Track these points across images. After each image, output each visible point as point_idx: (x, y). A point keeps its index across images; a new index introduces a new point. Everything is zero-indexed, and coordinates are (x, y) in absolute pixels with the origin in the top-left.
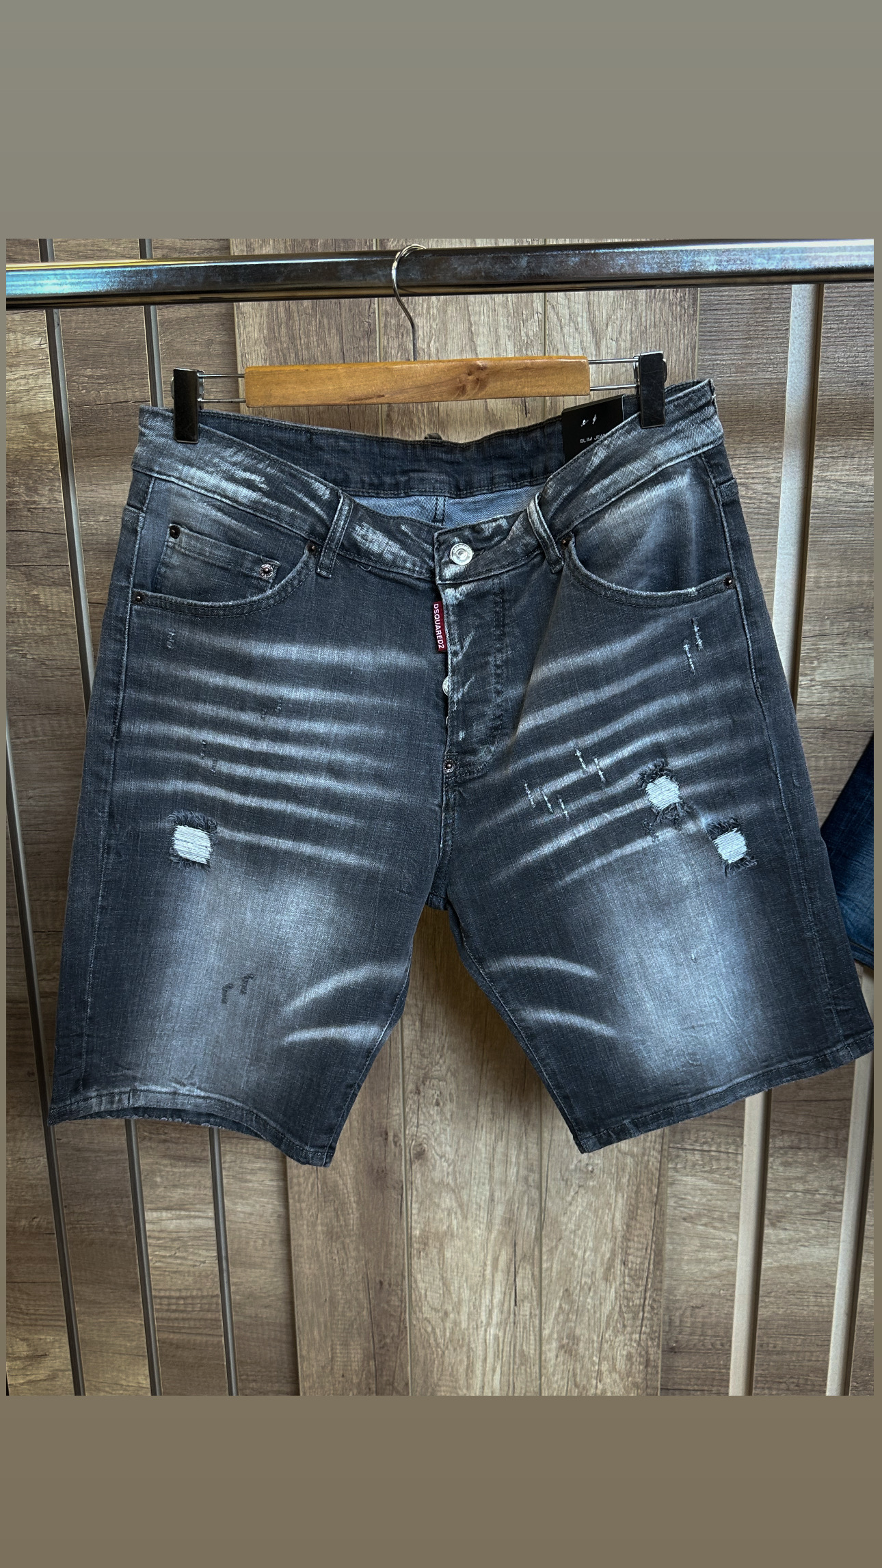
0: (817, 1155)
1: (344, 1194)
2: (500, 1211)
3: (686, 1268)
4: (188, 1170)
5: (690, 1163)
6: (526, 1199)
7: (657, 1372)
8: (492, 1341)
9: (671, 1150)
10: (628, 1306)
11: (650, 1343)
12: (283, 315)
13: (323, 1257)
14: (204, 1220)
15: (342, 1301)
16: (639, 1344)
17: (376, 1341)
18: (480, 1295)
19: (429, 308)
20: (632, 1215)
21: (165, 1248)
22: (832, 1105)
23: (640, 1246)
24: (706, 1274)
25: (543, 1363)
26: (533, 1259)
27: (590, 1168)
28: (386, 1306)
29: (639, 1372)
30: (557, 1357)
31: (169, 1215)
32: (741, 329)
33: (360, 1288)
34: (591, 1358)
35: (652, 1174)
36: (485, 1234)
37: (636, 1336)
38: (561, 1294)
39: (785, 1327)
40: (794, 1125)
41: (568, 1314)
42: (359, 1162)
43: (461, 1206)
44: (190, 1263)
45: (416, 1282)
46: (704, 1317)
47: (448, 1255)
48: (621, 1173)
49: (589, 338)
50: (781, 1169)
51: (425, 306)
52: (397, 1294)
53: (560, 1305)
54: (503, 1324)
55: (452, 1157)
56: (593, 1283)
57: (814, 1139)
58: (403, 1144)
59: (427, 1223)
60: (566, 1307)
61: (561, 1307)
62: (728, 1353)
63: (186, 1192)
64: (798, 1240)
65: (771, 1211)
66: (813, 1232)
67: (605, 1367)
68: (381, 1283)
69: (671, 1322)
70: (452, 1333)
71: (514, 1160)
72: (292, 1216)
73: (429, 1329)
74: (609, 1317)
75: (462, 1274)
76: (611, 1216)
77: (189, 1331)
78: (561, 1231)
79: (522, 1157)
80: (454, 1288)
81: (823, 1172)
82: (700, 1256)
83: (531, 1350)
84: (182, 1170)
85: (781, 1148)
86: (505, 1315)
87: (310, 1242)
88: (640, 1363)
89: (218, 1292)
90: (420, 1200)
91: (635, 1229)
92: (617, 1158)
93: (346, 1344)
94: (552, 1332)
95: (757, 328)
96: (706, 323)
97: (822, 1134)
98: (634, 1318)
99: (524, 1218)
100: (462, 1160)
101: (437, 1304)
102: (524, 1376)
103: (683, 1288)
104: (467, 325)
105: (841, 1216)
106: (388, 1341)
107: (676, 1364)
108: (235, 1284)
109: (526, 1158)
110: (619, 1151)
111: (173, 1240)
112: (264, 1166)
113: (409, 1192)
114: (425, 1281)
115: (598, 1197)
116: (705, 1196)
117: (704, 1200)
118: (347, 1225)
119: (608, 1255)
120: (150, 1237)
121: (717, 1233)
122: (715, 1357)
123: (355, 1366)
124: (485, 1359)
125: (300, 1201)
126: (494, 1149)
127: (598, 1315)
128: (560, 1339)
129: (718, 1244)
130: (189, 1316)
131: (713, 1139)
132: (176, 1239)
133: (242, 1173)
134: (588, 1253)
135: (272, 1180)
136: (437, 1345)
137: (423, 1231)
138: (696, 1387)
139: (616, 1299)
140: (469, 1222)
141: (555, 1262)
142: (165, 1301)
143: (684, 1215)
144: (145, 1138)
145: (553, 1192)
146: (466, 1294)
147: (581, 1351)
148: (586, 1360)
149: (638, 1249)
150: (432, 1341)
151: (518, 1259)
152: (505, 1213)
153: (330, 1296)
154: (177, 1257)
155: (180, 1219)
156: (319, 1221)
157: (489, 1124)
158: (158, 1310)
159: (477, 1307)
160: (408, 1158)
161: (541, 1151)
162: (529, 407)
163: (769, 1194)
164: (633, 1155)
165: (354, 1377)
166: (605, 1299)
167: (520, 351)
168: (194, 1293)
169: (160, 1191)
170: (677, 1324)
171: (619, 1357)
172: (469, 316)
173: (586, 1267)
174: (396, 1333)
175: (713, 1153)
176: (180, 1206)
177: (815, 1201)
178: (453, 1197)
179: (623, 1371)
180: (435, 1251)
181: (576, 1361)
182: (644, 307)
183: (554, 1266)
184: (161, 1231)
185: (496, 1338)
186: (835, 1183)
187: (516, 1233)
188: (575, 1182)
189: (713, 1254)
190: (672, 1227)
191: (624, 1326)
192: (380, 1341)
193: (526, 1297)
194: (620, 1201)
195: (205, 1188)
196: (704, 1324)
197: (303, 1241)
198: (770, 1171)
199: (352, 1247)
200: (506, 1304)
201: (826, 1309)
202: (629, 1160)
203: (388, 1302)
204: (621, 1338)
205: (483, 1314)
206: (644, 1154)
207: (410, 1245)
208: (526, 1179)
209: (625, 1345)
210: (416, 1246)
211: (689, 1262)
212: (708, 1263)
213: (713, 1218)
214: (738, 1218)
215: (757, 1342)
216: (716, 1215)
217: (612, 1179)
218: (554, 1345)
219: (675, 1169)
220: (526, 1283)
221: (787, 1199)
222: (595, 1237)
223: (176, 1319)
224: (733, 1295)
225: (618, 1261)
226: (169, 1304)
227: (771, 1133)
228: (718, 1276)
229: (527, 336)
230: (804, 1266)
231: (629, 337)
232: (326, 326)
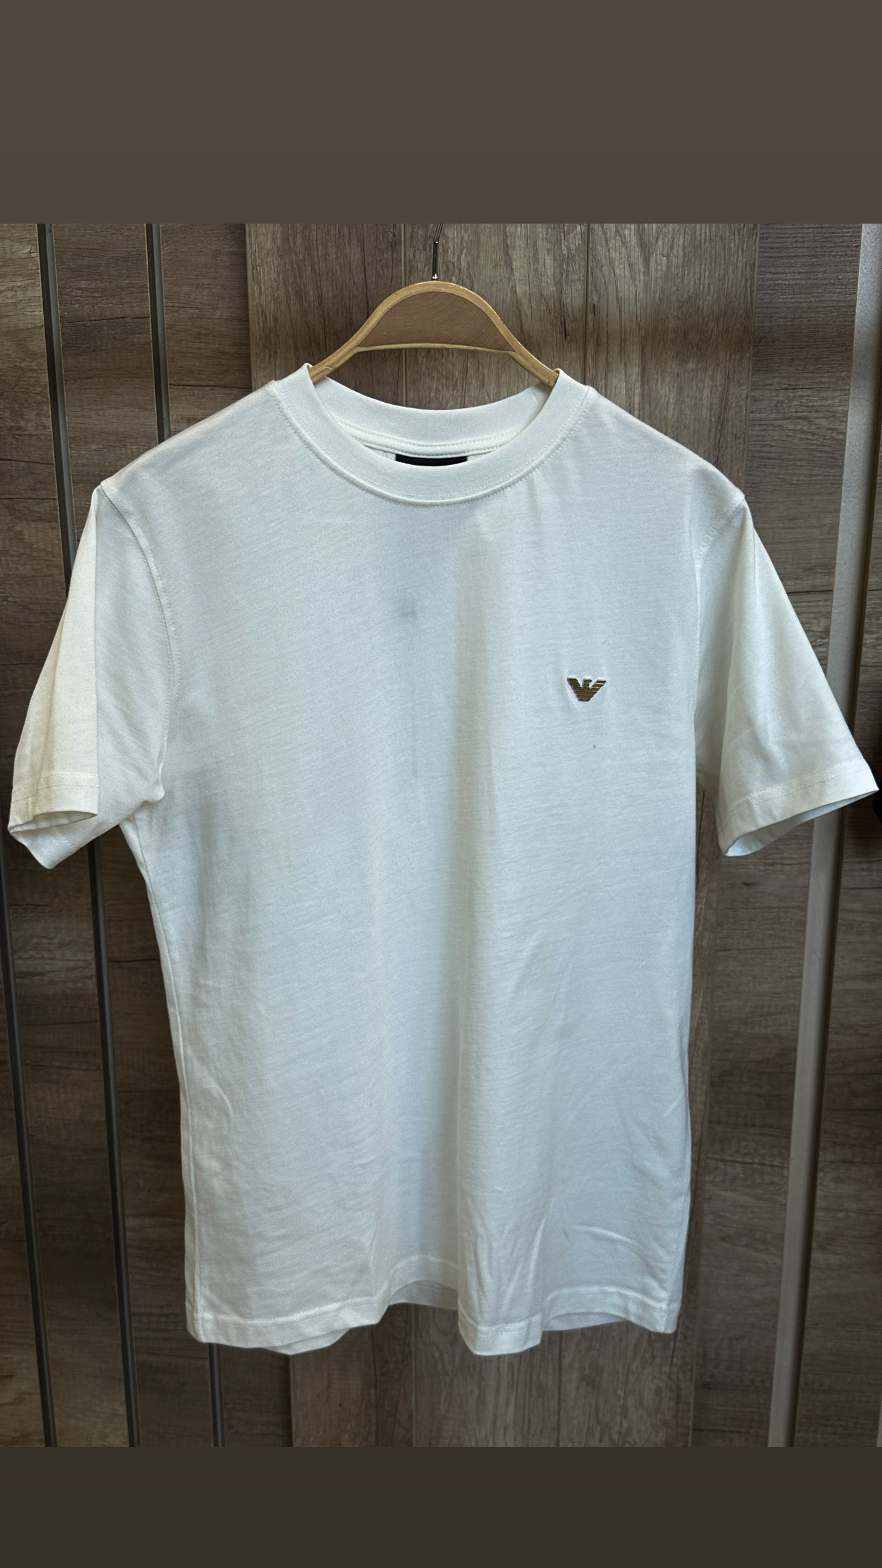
0: (872, 1171)
3: (723, 1294)
4: (174, 1172)
5: (730, 1177)
7: (689, 1410)
8: (505, 1370)
9: (708, 1161)
11: (681, 1376)
16: (669, 1375)
17: (378, 1368)
21: (146, 1259)
24: (746, 1302)
25: (562, 1396)
29: (669, 1409)
30: (578, 1389)
31: (152, 1222)
32: (806, 244)
34: (615, 1391)
37: (666, 1369)
39: (833, 1363)
40: (848, 1137)
44: (174, 1275)
46: (742, 1350)
49: (636, 253)
50: (832, 1185)
57: (869, 1152)
62: (769, 1391)
63: (171, 1196)
64: (848, 1267)
65: (820, 1232)
67: (631, 1402)
69: (705, 1354)
70: (464, 1360)
73: (437, 1355)
74: (637, 1346)
77: (171, 1353)
82: (739, 1281)
83: (551, 1381)
85: (832, 1162)
88: (670, 1399)
93: (346, 1370)
94: (574, 1362)
95: (823, 244)
96: (767, 238)
98: (664, 1349)
101: (447, 1327)
102: (540, 1410)
103: (719, 1316)
104: (502, 237)
106: (391, 1366)
107: (711, 1402)
111: (156, 1250)
116: (746, 1213)
117: (745, 1218)
120: (129, 1246)
121: (759, 1255)
122: (754, 1395)
123: (354, 1394)
124: (498, 1390)
127: (624, 1344)
128: (581, 1370)
129: (760, 1268)
131: (756, 1150)
132: (159, 1249)
136: (447, 1373)
138: (732, 1429)
142: (145, 1319)
143: (722, 1234)
144: (127, 1135)
147: (605, 1383)
148: (610, 1393)
150: (441, 1368)
154: (160, 1270)
158: (136, 1329)
162: (569, 329)
163: (818, 1214)
165: (353, 1407)
168: (177, 1310)
169: (143, 1195)
170: (713, 1357)
171: (647, 1392)
174: (400, 1359)
175: (756, 1166)
179: (651, 1407)
181: (598, 1394)
184: (144, 1240)
189: (754, 1280)
190: (708, 1247)
191: (653, 1357)
192: (383, 1367)
196: (742, 1358)
198: (819, 1187)
203: (391, 1323)
204: (649, 1370)
209: (654, 1377)
211: (726, 1287)
212: (748, 1289)
213: (755, 1239)
214: (782, 1239)
215: (802, 1378)
216: (759, 1235)
218: (575, 1375)
219: (713, 1182)
221: (838, 1219)
223: (157, 1339)
224: (776, 1327)
226: (150, 1323)
227: (821, 1145)
228: (760, 1304)
229: (569, 250)
231: (681, 253)
232: (347, 236)
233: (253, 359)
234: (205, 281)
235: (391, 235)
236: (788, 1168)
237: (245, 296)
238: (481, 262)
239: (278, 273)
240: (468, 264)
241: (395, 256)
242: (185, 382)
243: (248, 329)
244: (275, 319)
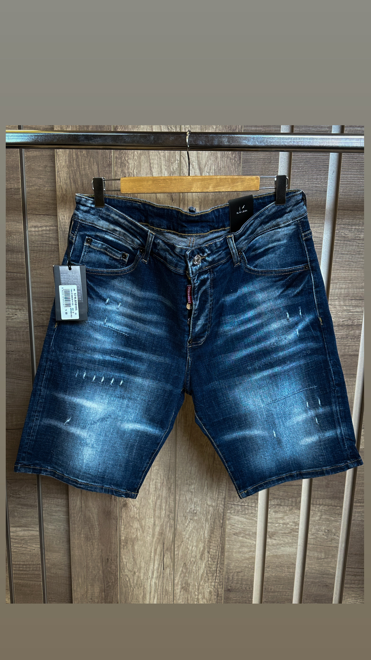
0: (288, 509)
1: (93, 521)
2: (158, 529)
3: (234, 555)
4: (29, 510)
5: (236, 511)
6: (168, 524)
7: (222, 599)
8: (154, 585)
9: (228, 505)
10: (210, 571)
11: (219, 587)
12: (75, 156)
13: (84, 548)
14: (35, 532)
15: (91, 567)
16: (214, 587)
17: (105, 584)
18: (149, 565)
19: (134, 156)
20: (212, 532)
21: (18, 543)
22: (294, 487)
23: (215, 545)
24: (243, 558)
25: (175, 595)
26: (171, 550)
27: (195, 512)
28: (110, 569)
29: (214, 599)
30: (180, 592)
31: (20, 529)
32: (259, 170)
33: (99, 561)
34: (194, 593)
35: (221, 515)
36: (151, 539)
37: (213, 584)
38: (182, 565)
39: (275, 581)
40: (279, 495)
41: (185, 574)
42: (100, 507)
43: (141, 527)
44: (28, 550)
45: (122, 559)
46: (242, 576)
47: (136, 547)
48: (208, 514)
50: (274, 514)
51: (132, 155)
52: (114, 564)
53: (182, 570)
54: (158, 578)
55: (138, 506)
56: (196, 560)
57: (287, 501)
58: (118, 501)
59: (127, 534)
60: (184, 571)
61: (182, 571)
62: (251, 592)
63: (28, 519)
64: (281, 544)
65: (269, 531)
66: (287, 541)
67: (200, 597)
68: (108, 559)
69: (228, 578)
70: (137, 581)
71: (164, 508)
72: (71, 530)
73: (127, 579)
74: (202, 575)
75: (142, 556)
76: (203, 532)
77: (28, 579)
78: (183, 538)
79: (167, 507)
80: (138, 562)
81: (291, 515)
82: (240, 550)
83: (170, 589)
84: (26, 510)
85: (273, 505)
86: (159, 574)
87: (78, 541)
88: (215, 595)
89: (40, 563)
90: (125, 524)
91: (213, 538)
92: (206, 507)
93: (92, 586)
94: (178, 581)
95: (265, 170)
97: (290, 499)
98: (212, 576)
99: (168, 532)
100: (142, 508)
101: (130, 569)
102: (167, 600)
103: (233, 564)
105: (298, 534)
106: (110, 584)
107: (230, 596)
108: (47, 559)
109: (169, 507)
110: (207, 504)
111: (22, 540)
112: (60, 509)
113: (120, 521)
114: (126, 559)
115: (198, 524)
116: (243, 524)
117: (242, 526)
118: (94, 535)
119: (202, 549)
120: (12, 538)
121: (247, 540)
122: (247, 593)
123: (96, 594)
124: (151, 592)
125: (74, 524)
126: (156, 503)
127: (197, 574)
128: (182, 584)
129: (248, 545)
130: (28, 573)
131: (245, 500)
132: (23, 540)
133: (51, 512)
134: (194, 548)
135: (64, 515)
136: (131, 586)
137: (126, 537)
139: (205, 567)
140: (145, 534)
141: (180, 551)
142: (18, 566)
143: (234, 532)
144: (11, 496)
145: (180, 522)
146: (143, 565)
147: (190, 589)
148: (192, 593)
149: (214, 546)
150: (129, 584)
151: (165, 550)
152: (160, 530)
153: (86, 565)
154: (23, 547)
155: (25, 531)
156: (82, 533)
157: (154, 493)
158: (15, 570)
159: (147, 570)
160: (120, 506)
161: (175, 504)
162: (174, 198)
163: (269, 524)
164: (212, 506)
165: (96, 600)
166: (201, 568)
167: (170, 175)
168: (30, 563)
169: (16, 519)
170: (231, 579)
171: (206, 593)
172: (150, 160)
173: (193, 554)
174: (114, 581)
175: (246, 507)
176: (25, 526)
177: (288, 528)
178: (139, 523)
179: (208, 598)
180: (130, 546)
181: (188, 594)
182: (220, 160)
183: (180, 553)
184: (17, 536)
185: (155, 583)
186: (295, 520)
187: (164, 539)
188: (189, 517)
189: (246, 550)
190: (229, 537)
191: (208, 579)
192: (107, 584)
193: (168, 566)
194: (207, 525)
195: (36, 518)
196: (242, 579)
197: (75, 541)
198: (269, 515)
199: (96, 544)
200: (160, 569)
201: (292, 574)
202: (211, 508)
203: (111, 568)
204: (207, 584)
205: (150, 573)
206: (217, 506)
207: (120, 543)
208: (169, 516)
209: (209, 587)
210: (123, 544)
211: (236, 553)
212: (244, 553)
213: (246, 534)
214: (256, 534)
215: (264, 587)
216: (247, 532)
217: (204, 516)
218: (179, 587)
219: (230, 513)
220: (168, 560)
221: (276, 527)
222: (197, 541)
223: (22, 574)
224: (254, 567)
225: (206, 551)
226: (19, 568)
227: (269, 499)
228: (248, 559)
229: (173, 169)
230: (283, 555)
231: (214, 170)
232: (92, 161)
233: (58, 205)
234: (41, 176)
235: (108, 162)
236: (257, 507)
237: (55, 182)
238: (141, 173)
239: (67, 174)
240: (137, 173)
241: (110, 169)
242: (34, 213)
243: (56, 194)
244: (66, 191)
